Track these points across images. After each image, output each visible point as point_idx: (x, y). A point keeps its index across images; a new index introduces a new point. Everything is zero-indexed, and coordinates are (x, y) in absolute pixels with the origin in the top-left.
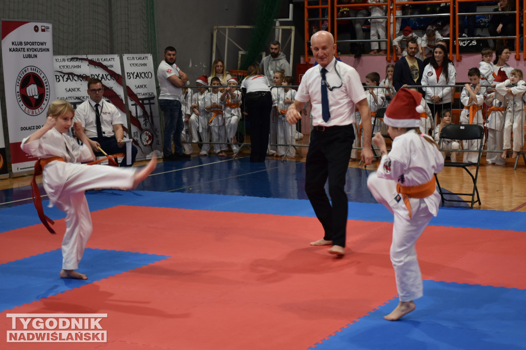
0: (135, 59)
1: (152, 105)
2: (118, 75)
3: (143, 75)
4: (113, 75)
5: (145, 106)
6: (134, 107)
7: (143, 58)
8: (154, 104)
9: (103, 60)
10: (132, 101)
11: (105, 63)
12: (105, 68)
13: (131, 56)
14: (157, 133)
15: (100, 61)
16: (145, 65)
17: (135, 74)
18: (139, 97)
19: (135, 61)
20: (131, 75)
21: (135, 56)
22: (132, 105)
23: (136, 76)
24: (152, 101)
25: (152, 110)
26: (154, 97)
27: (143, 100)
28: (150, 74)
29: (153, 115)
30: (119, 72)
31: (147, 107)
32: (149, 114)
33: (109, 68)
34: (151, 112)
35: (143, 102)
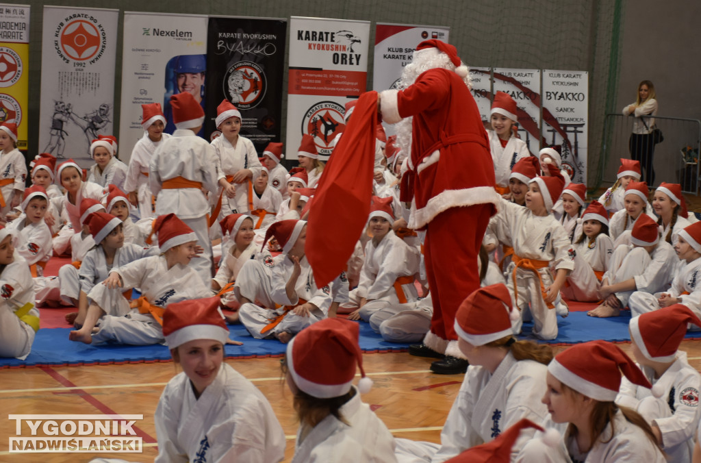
0: (561, 76)
1: (578, 134)
2: (535, 94)
3: (570, 96)
4: (529, 94)
5: (569, 134)
6: (551, 133)
7: (574, 76)
8: (581, 132)
9: (516, 75)
10: (548, 125)
11: (518, 79)
12: (518, 84)
13: (555, 72)
14: (581, 168)
15: (513, 76)
16: (576, 84)
17: (559, 94)
18: (560, 122)
19: (562, 79)
20: (552, 95)
21: (561, 72)
22: (548, 131)
23: (560, 97)
24: (579, 129)
25: (578, 140)
26: (584, 124)
27: (565, 126)
28: (581, 96)
29: (579, 145)
30: (536, 90)
31: (571, 137)
32: (573, 144)
33: (524, 85)
34: (576, 143)
35: (565, 129)
